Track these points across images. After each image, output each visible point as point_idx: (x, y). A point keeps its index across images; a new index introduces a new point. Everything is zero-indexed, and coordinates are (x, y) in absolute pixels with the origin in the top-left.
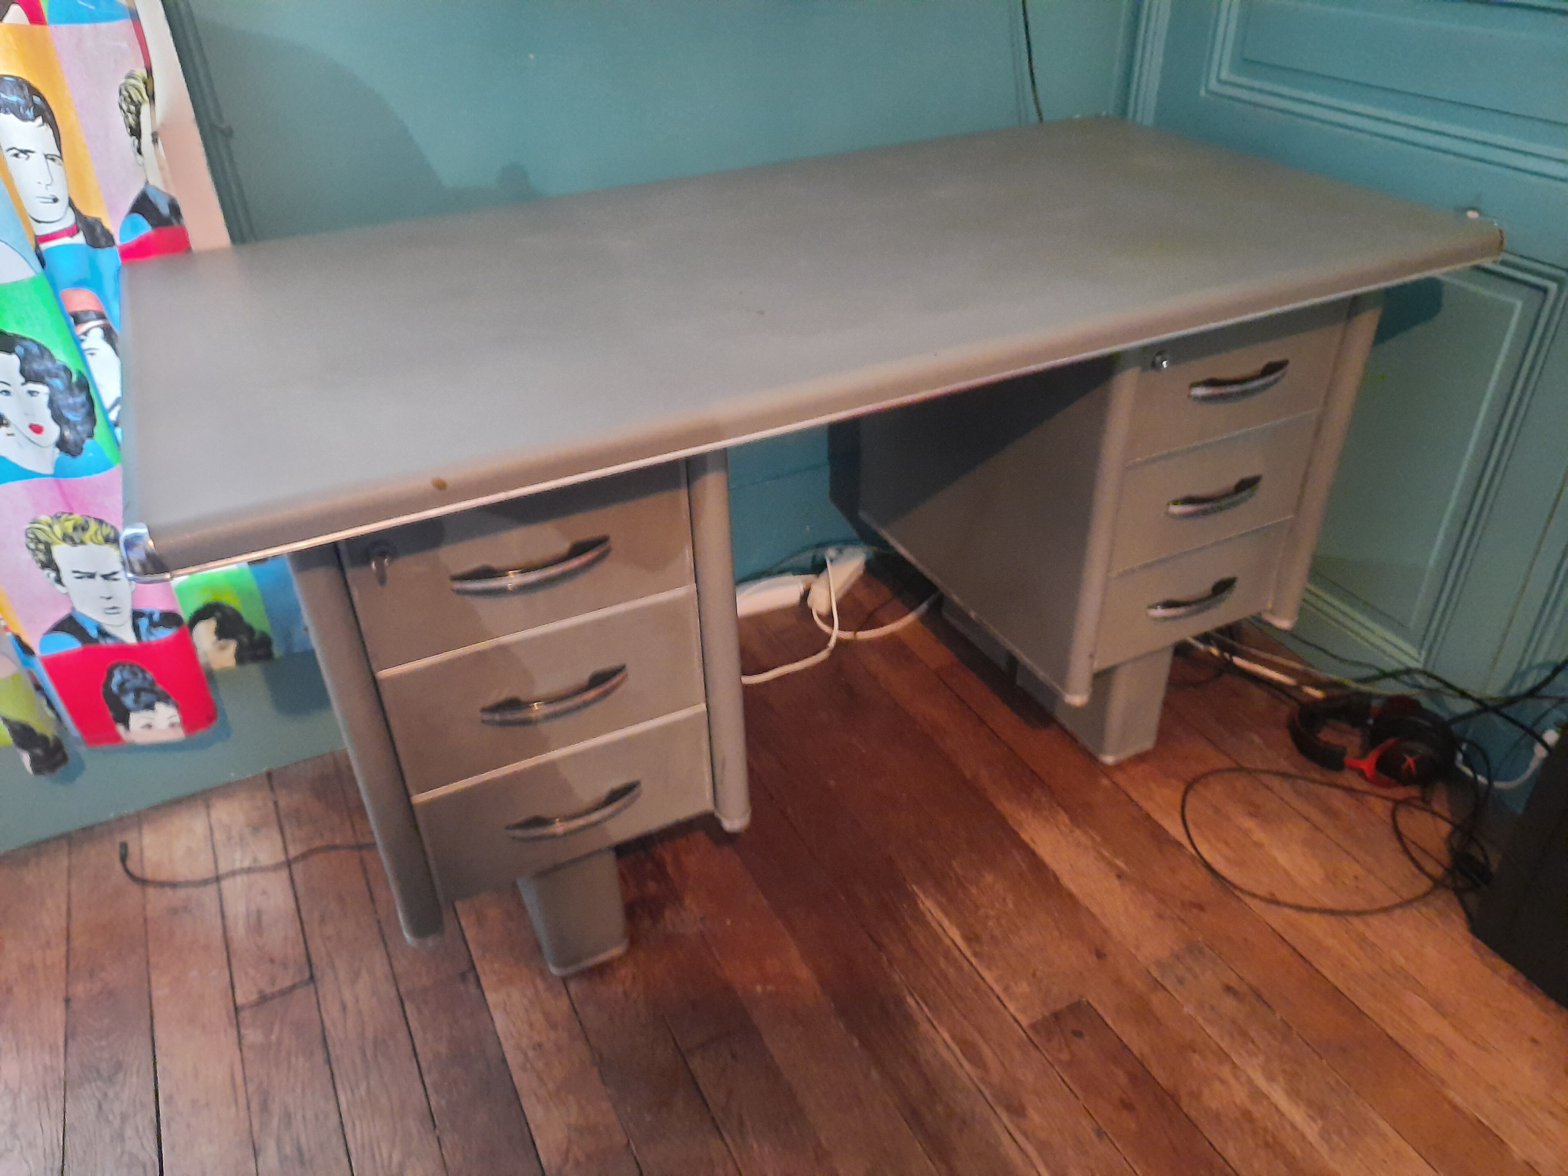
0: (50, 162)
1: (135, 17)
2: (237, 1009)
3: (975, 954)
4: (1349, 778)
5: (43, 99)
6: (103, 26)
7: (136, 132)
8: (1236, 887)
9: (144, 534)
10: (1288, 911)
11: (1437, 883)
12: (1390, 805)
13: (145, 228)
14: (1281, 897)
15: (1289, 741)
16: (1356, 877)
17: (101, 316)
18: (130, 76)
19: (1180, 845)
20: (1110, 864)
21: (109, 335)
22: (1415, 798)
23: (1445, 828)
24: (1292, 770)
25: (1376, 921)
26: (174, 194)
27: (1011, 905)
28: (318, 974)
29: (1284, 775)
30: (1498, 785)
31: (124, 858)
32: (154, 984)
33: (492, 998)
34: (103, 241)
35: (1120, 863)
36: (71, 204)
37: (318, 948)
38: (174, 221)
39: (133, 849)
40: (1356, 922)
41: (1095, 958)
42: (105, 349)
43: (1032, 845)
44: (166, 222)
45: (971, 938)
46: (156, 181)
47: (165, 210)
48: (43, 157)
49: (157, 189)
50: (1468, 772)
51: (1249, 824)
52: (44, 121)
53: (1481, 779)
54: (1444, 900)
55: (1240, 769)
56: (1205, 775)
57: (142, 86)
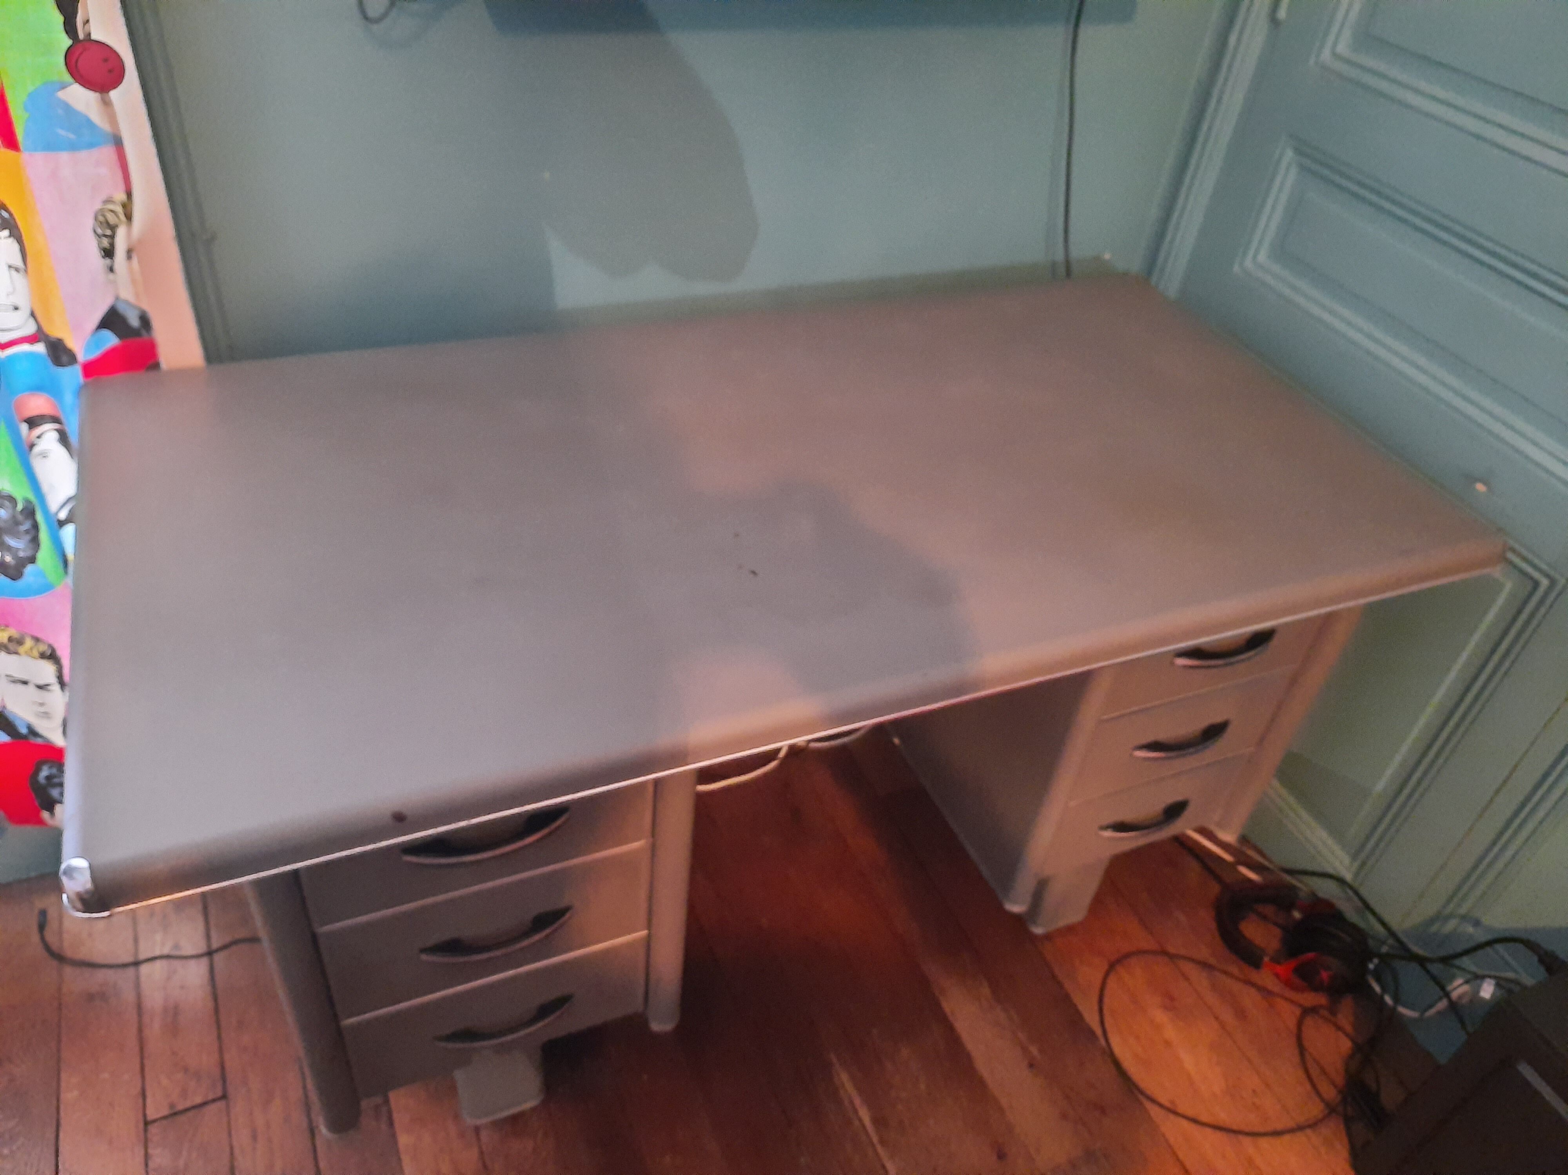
0: (14, 273)
1: (118, 143)
2: (146, 1123)
3: (882, 1142)
4: (1266, 978)
5: (11, 214)
6: (83, 154)
7: (109, 253)
8: (1142, 1092)
9: (83, 868)
10: (1185, 1123)
11: (1331, 1110)
12: (1298, 1011)
13: (111, 340)
14: (1181, 1109)
15: (1213, 925)
16: (1254, 1091)
17: (55, 420)
18: (109, 201)
19: (1093, 1033)
20: (1025, 1050)
21: (64, 439)
22: (1321, 1006)
23: (1346, 1045)
24: (1212, 961)
25: (1264, 1142)
26: (145, 307)
27: (923, 1086)
28: (231, 1090)
29: (1205, 965)
30: (1402, 1010)
31: (42, 927)
32: (63, 1084)
33: (404, 1140)
34: (65, 359)
35: (1034, 1050)
36: (33, 315)
37: (232, 1059)
38: (144, 332)
39: (52, 914)
40: (1246, 1141)
41: (995, 1158)
42: (59, 452)
43: (951, 1018)
44: (135, 333)
45: (880, 1122)
46: (127, 294)
47: (134, 322)
48: (6, 268)
49: (127, 302)
50: (1377, 988)
51: (1160, 1016)
52: (10, 236)
53: (1388, 999)
54: (1334, 1129)
55: (1164, 953)
56: (1128, 955)
57: (119, 209)
